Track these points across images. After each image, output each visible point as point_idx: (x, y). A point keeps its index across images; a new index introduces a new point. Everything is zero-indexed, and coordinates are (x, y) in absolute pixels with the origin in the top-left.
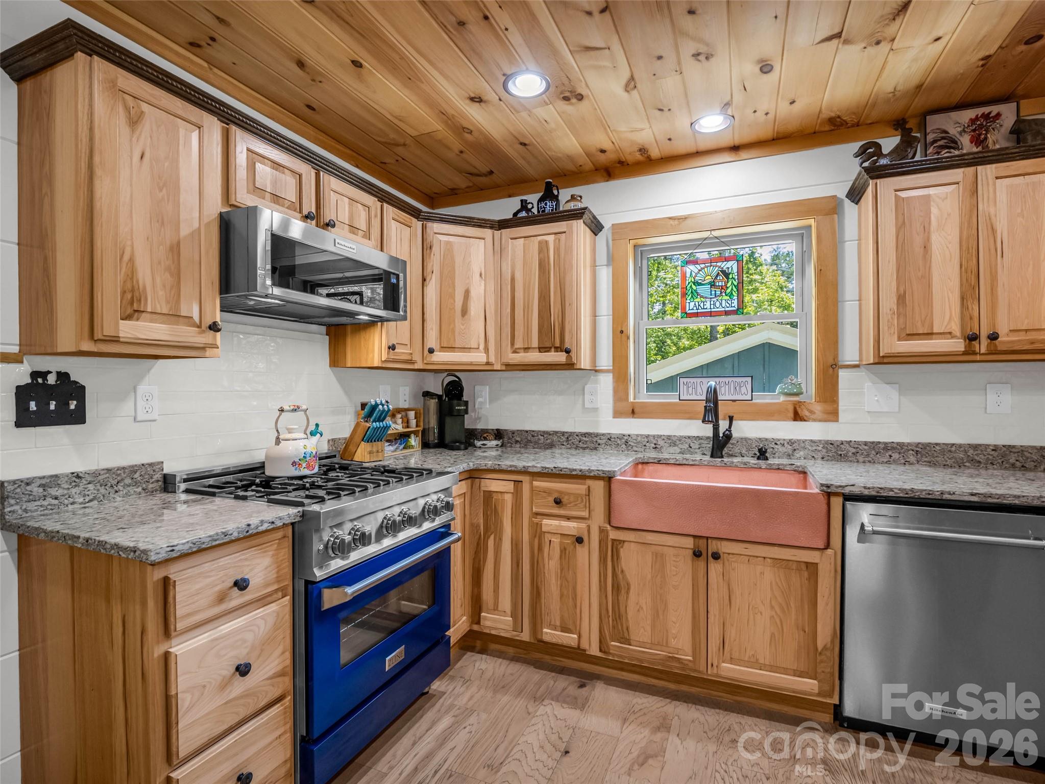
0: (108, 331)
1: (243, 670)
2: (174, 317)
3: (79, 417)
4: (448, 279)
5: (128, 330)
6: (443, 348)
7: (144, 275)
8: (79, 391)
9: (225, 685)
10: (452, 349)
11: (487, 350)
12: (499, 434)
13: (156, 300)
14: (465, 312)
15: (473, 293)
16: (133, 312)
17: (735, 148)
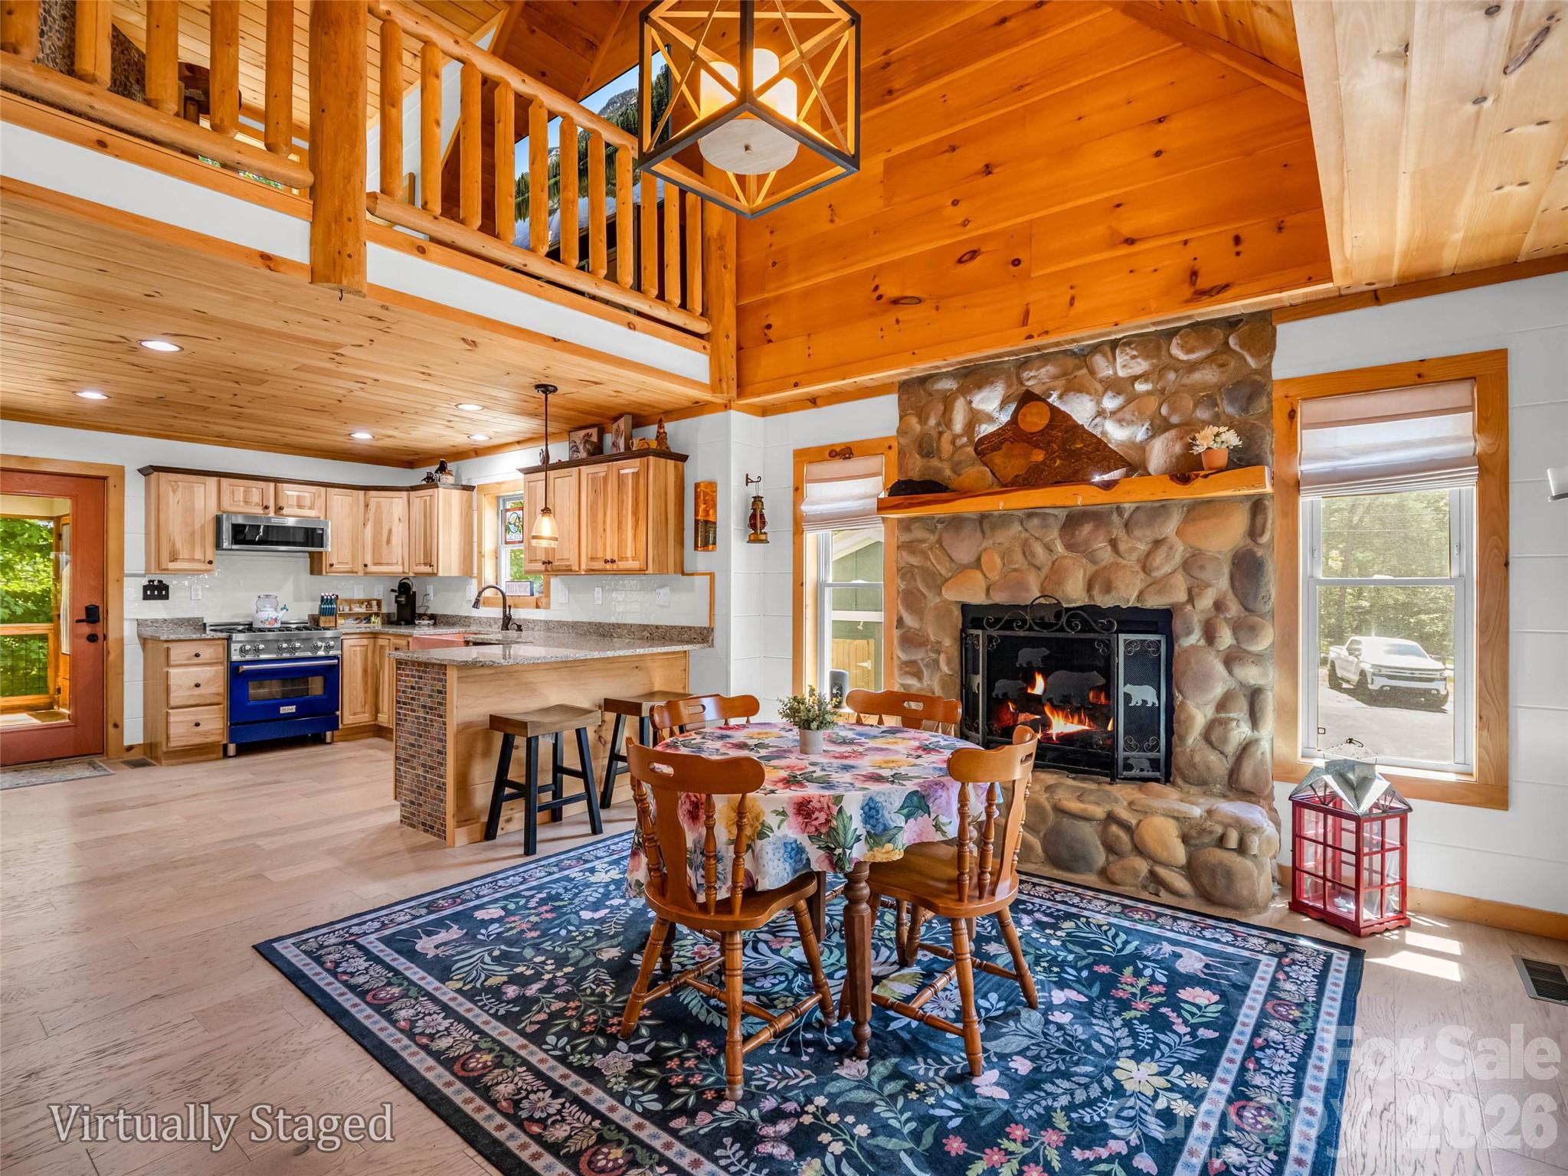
0: (164, 567)
1: (197, 685)
2: (192, 560)
3: (166, 597)
4: (378, 523)
5: (171, 566)
6: (375, 564)
7: (179, 545)
8: (166, 588)
9: (190, 689)
10: (380, 564)
11: (403, 564)
12: (432, 617)
13: (184, 553)
14: (388, 542)
15: (394, 531)
16: (173, 559)
17: (519, 442)
